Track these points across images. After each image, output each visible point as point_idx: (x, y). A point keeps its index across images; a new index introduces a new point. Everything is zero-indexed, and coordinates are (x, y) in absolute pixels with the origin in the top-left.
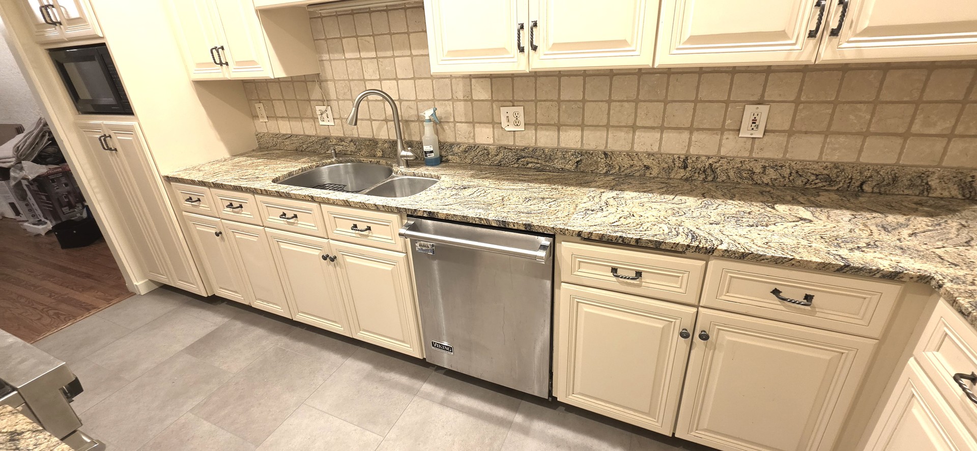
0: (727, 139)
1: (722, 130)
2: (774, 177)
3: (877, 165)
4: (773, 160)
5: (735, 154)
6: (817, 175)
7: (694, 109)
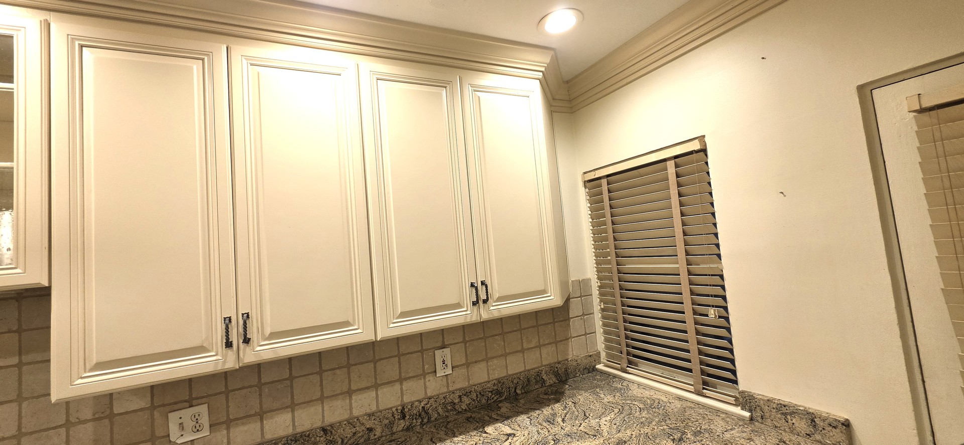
0: (429, 381)
1: (424, 375)
2: (468, 402)
3: (517, 373)
4: (464, 389)
5: (438, 392)
6: (491, 392)
7: (400, 363)
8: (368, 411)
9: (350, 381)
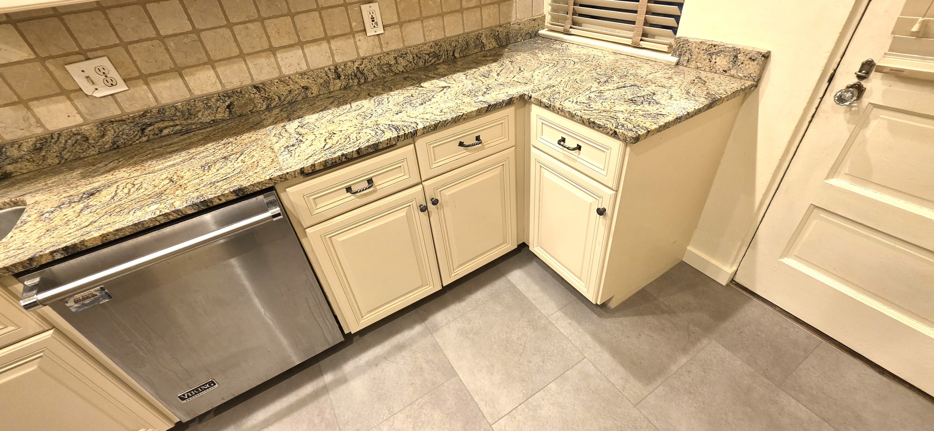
0: (359, 40)
1: (352, 33)
2: (405, 64)
3: (456, 36)
4: (399, 51)
5: (371, 53)
6: (429, 54)
7: (321, 17)
8: (299, 70)
9: (268, 37)
